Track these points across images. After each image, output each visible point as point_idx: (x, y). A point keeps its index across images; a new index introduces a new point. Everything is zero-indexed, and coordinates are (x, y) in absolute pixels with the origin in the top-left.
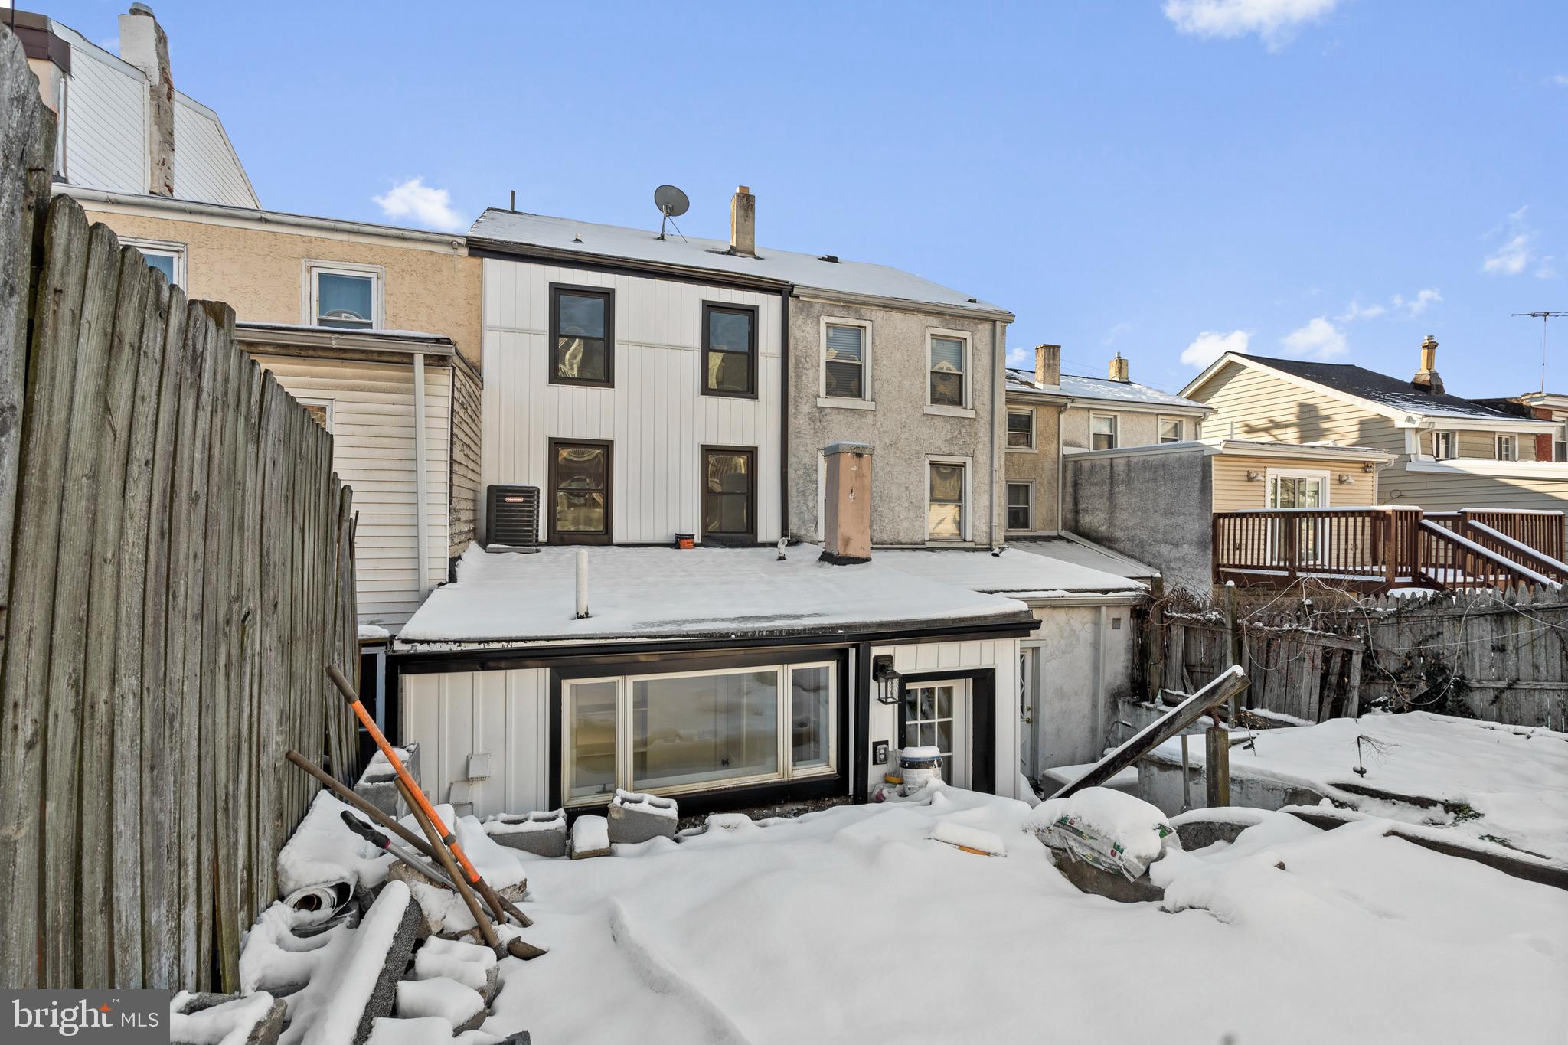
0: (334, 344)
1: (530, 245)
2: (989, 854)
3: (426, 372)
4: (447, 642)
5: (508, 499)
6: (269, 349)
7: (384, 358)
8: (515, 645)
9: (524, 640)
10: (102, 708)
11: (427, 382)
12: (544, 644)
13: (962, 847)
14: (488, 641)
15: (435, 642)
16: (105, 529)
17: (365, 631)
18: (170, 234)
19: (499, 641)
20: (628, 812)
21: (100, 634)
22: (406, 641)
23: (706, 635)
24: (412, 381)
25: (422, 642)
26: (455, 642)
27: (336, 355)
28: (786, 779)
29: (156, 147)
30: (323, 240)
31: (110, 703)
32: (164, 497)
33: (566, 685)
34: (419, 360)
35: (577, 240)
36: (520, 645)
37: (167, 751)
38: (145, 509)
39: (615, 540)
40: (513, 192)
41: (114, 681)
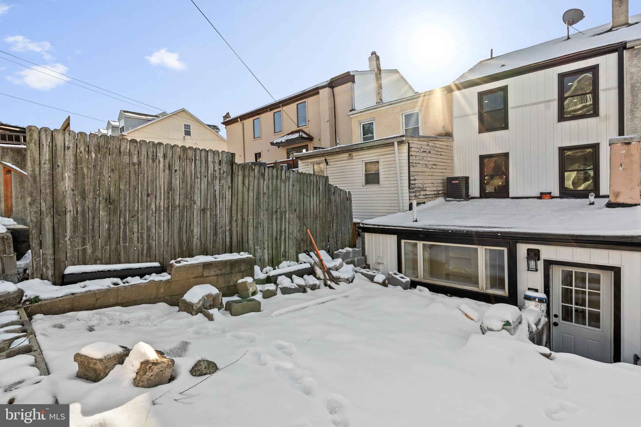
0: (376, 144)
1: (469, 80)
2: (472, 319)
3: (398, 146)
4: (371, 225)
5: (453, 182)
6: (365, 148)
7: (389, 145)
8: (386, 227)
9: (388, 226)
10: (246, 220)
11: (398, 149)
12: (393, 228)
13: (466, 315)
14: (380, 226)
15: (368, 225)
16: (245, 198)
17: (355, 220)
18: (372, 116)
19: (382, 226)
20: (393, 277)
21: (245, 211)
22: (362, 224)
23: (442, 230)
24: (394, 150)
25: (366, 224)
26: (372, 225)
27: (377, 147)
28: (482, 292)
29: (377, 90)
30: (405, 104)
31: (247, 219)
32: (257, 195)
33: (403, 241)
34: (396, 144)
35: (503, 66)
36: (387, 227)
37: (259, 227)
38: (253, 195)
39: (511, 195)
40: (492, 50)
41: (248, 216)
